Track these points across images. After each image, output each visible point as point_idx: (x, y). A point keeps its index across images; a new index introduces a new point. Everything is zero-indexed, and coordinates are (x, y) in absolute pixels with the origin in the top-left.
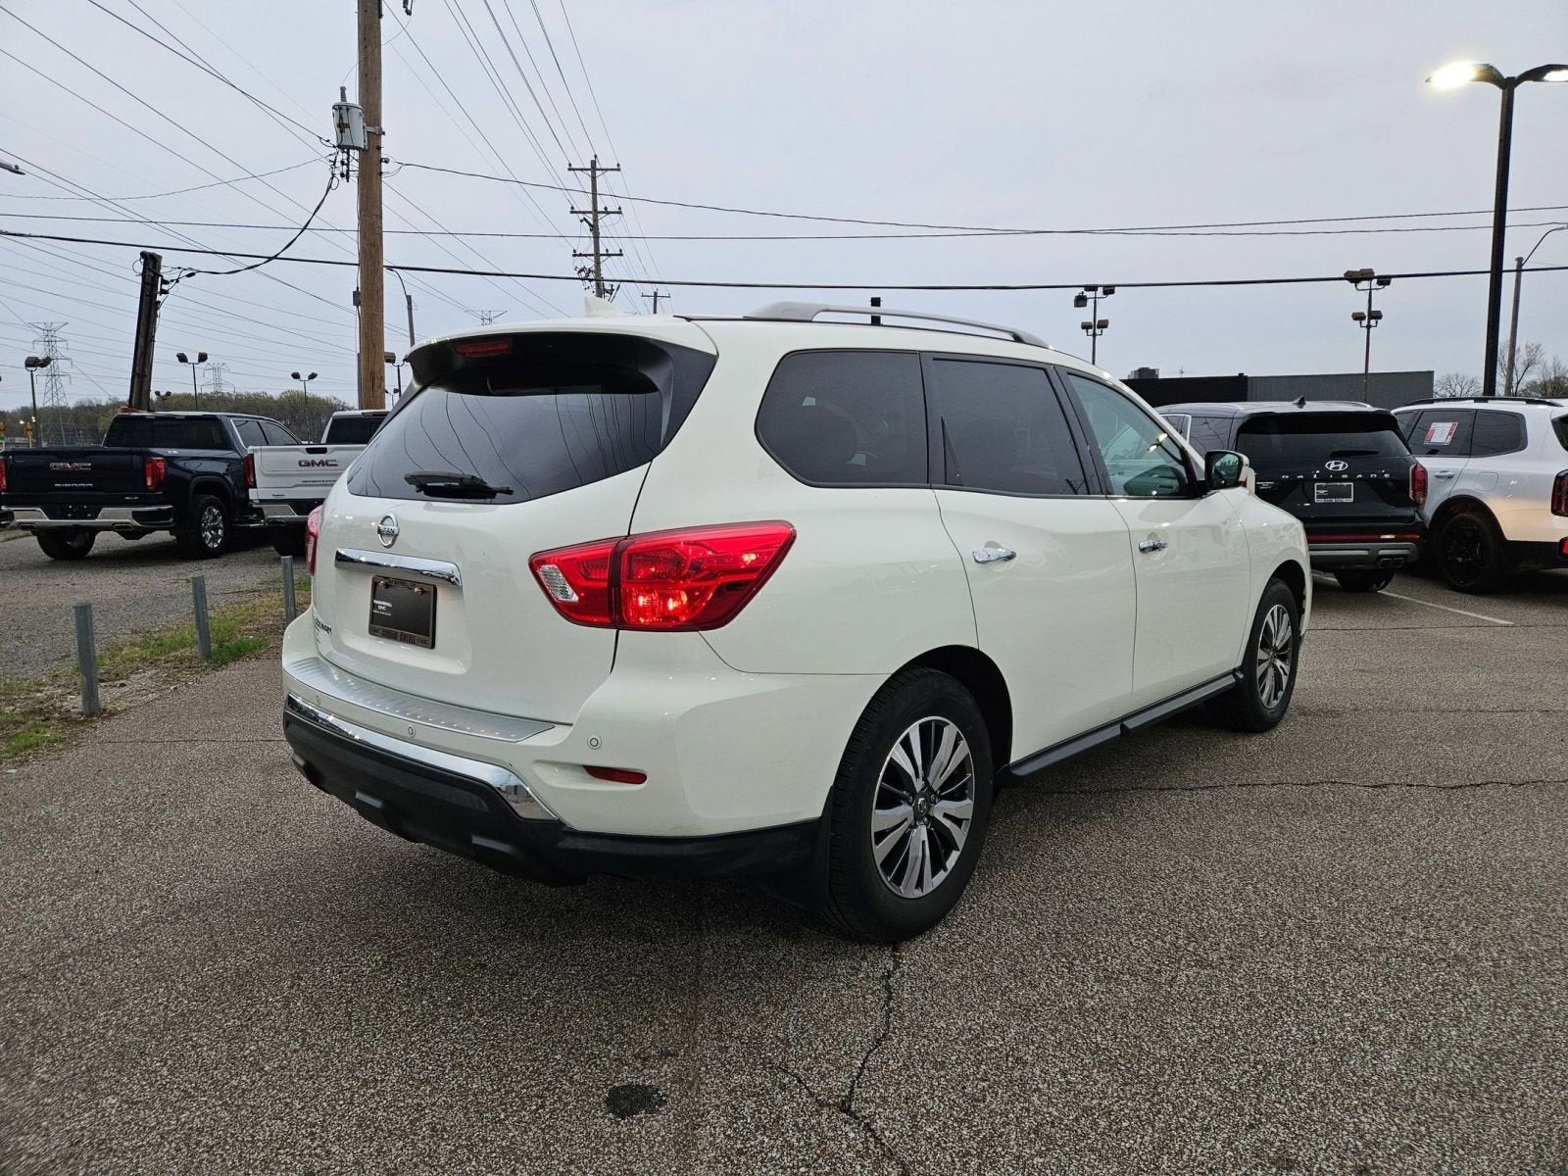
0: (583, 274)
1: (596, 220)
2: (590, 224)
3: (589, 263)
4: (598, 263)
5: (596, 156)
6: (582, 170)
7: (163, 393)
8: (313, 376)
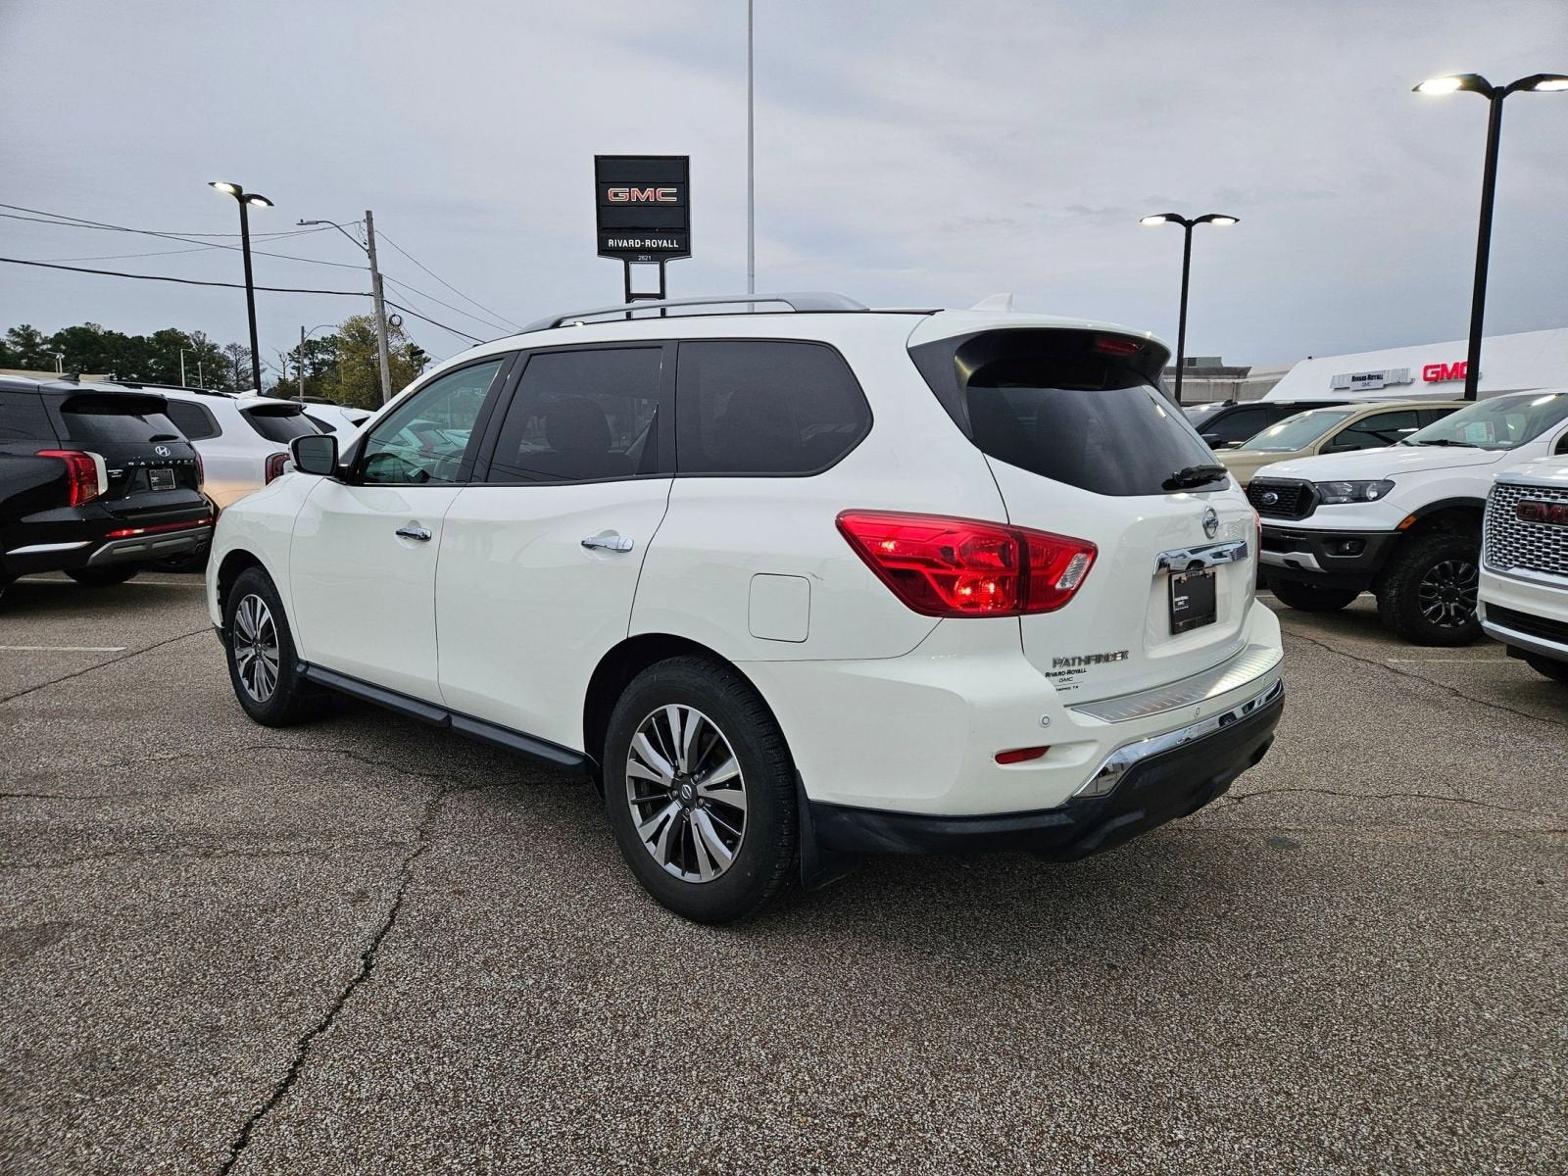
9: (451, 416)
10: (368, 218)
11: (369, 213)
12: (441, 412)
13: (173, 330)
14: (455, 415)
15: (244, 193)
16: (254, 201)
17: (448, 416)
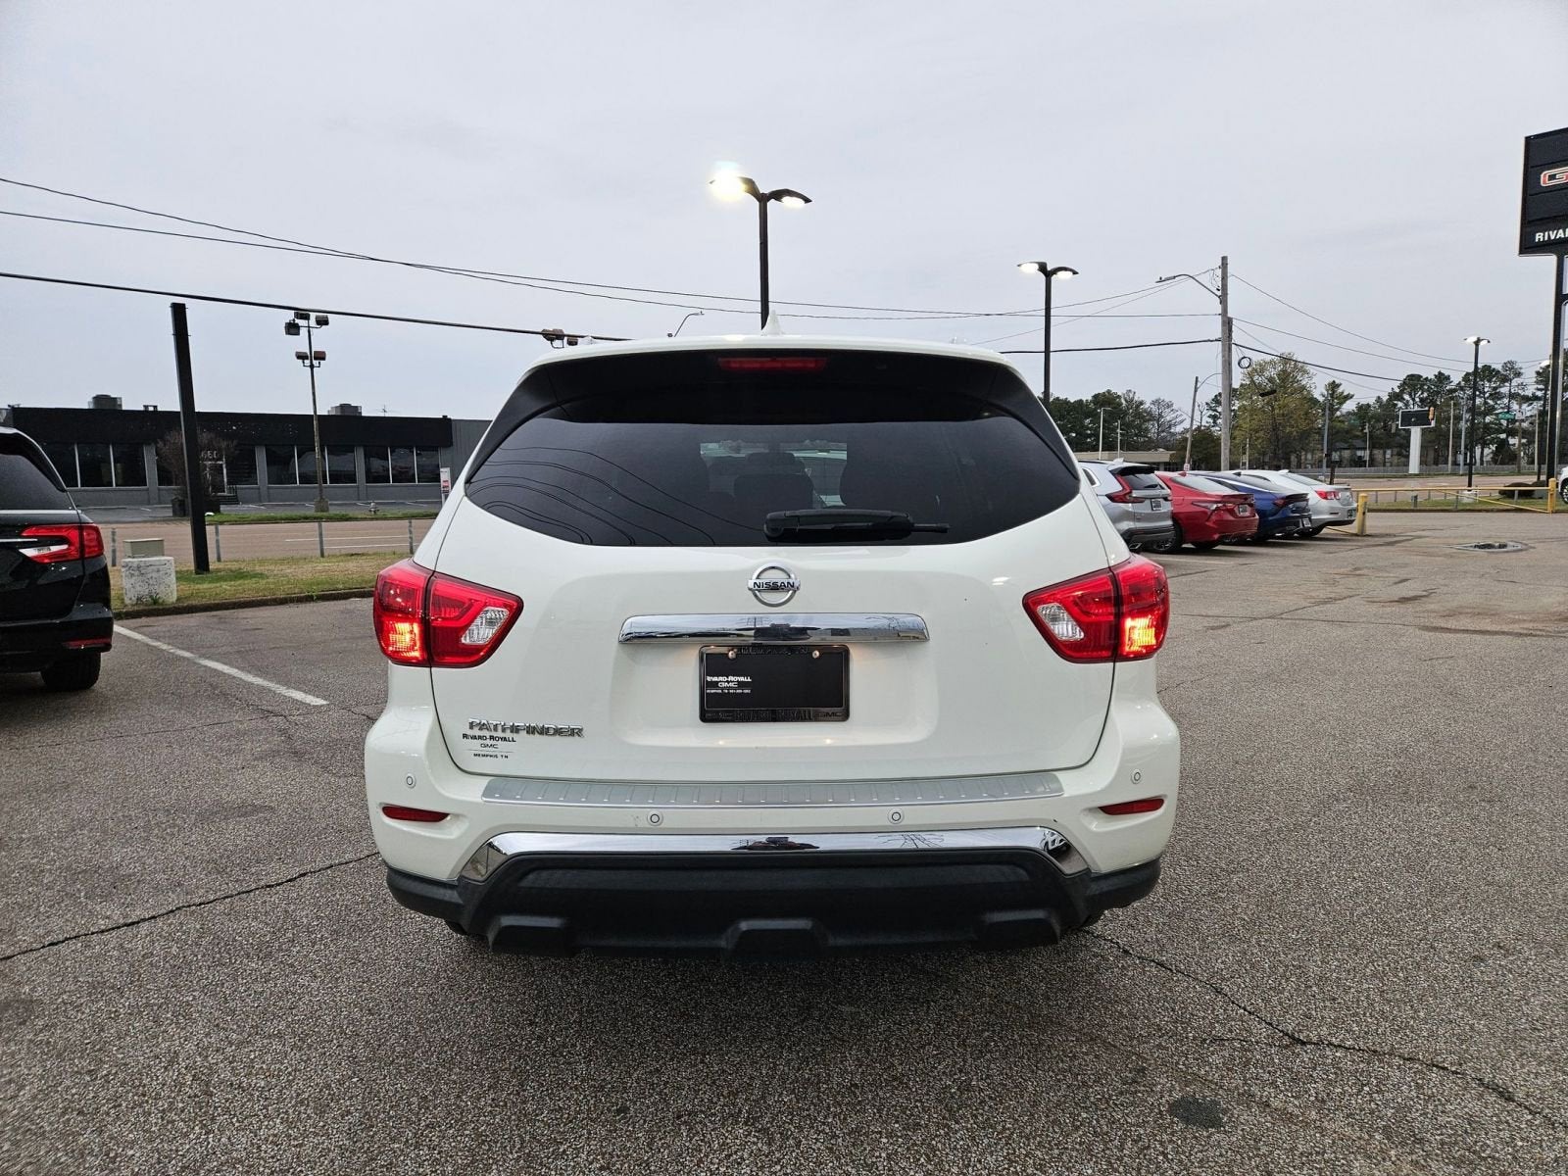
9: (1371, 455)
10: (1223, 264)
11: (1224, 259)
12: (1360, 449)
13: (1109, 391)
14: (1376, 452)
15: (1049, 269)
16: (1061, 274)
17: (1368, 452)
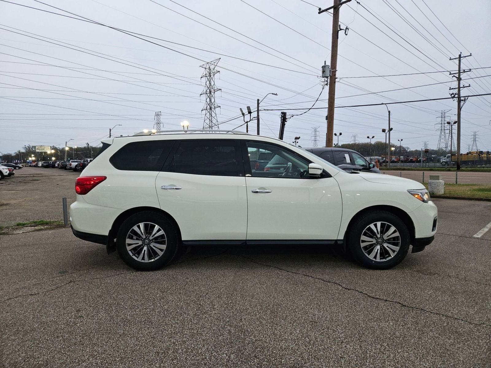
0: (453, 95)
1: (459, 75)
2: (456, 77)
3: (456, 91)
4: (459, 91)
5: (461, 53)
6: (455, 59)
7: (336, 144)
8: (373, 137)
